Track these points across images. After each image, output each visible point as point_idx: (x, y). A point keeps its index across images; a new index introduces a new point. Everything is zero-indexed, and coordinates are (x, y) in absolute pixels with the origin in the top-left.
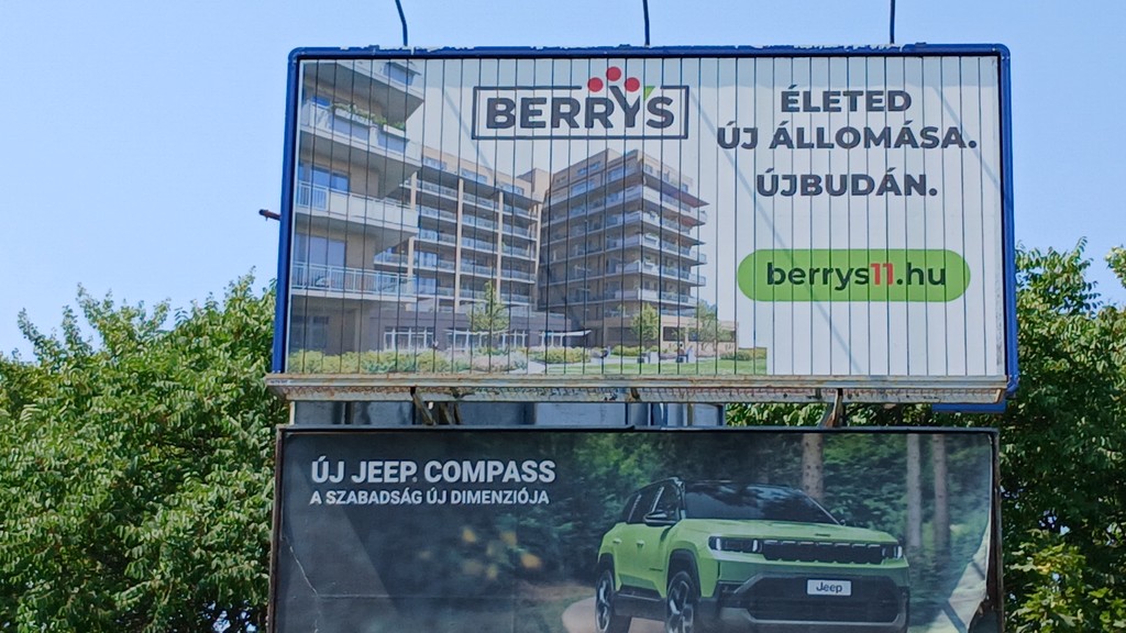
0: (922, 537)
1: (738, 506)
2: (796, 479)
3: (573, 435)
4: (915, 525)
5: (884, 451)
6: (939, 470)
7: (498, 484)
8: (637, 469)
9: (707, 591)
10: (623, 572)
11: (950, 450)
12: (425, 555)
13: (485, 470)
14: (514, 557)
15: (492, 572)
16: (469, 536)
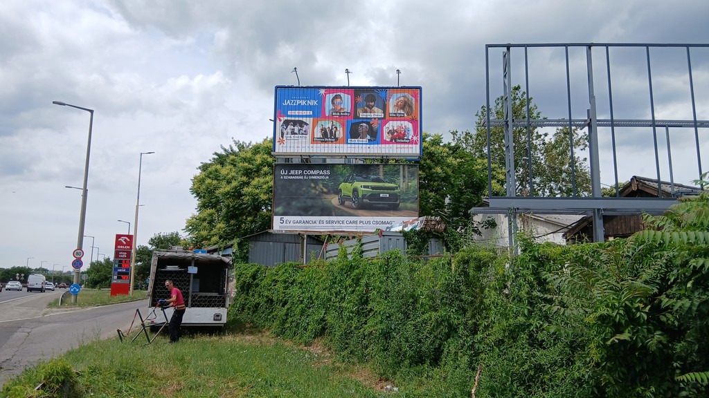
0: (403, 186)
1: (366, 179)
2: (378, 174)
3: (333, 165)
4: (401, 183)
5: (396, 169)
6: (406, 172)
7: (318, 175)
8: (347, 172)
9: (360, 196)
10: (344, 192)
11: (409, 168)
12: (304, 189)
13: (316, 172)
14: (322, 189)
15: (317, 192)
16: (313, 185)
